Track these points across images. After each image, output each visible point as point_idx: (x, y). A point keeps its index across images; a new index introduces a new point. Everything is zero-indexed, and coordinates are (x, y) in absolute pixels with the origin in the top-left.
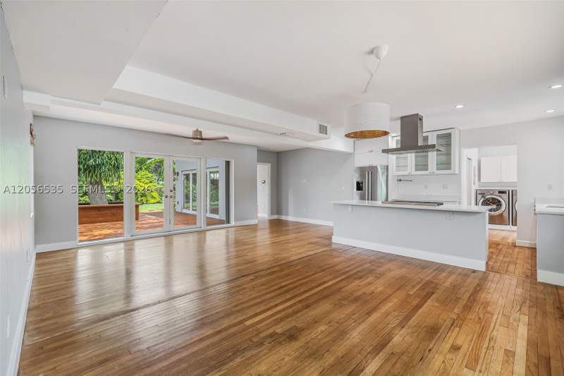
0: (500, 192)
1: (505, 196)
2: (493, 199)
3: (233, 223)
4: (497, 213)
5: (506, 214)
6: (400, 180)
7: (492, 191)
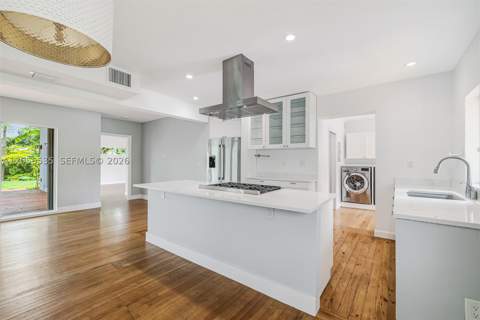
0: (363, 169)
1: (368, 174)
2: (357, 176)
3: (56, 209)
4: (361, 191)
5: (368, 192)
6: (259, 156)
7: (356, 168)
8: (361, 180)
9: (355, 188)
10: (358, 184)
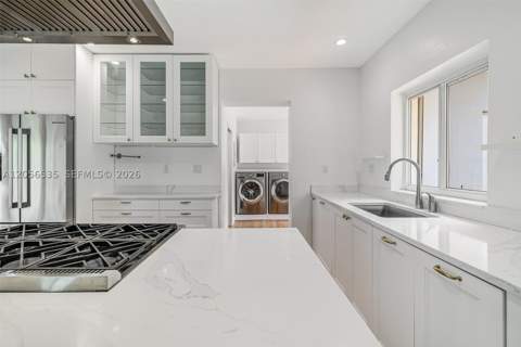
0: (258, 175)
1: (262, 179)
2: (252, 183)
4: (254, 201)
7: (253, 173)
8: (255, 187)
9: (248, 196)
10: (251, 192)
